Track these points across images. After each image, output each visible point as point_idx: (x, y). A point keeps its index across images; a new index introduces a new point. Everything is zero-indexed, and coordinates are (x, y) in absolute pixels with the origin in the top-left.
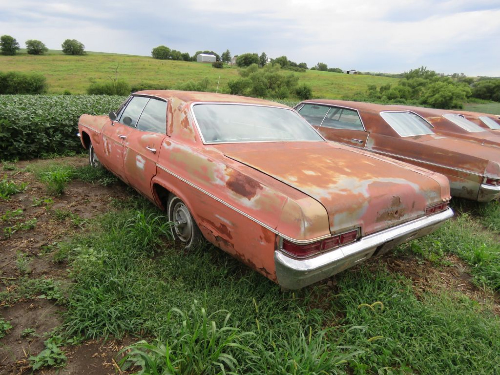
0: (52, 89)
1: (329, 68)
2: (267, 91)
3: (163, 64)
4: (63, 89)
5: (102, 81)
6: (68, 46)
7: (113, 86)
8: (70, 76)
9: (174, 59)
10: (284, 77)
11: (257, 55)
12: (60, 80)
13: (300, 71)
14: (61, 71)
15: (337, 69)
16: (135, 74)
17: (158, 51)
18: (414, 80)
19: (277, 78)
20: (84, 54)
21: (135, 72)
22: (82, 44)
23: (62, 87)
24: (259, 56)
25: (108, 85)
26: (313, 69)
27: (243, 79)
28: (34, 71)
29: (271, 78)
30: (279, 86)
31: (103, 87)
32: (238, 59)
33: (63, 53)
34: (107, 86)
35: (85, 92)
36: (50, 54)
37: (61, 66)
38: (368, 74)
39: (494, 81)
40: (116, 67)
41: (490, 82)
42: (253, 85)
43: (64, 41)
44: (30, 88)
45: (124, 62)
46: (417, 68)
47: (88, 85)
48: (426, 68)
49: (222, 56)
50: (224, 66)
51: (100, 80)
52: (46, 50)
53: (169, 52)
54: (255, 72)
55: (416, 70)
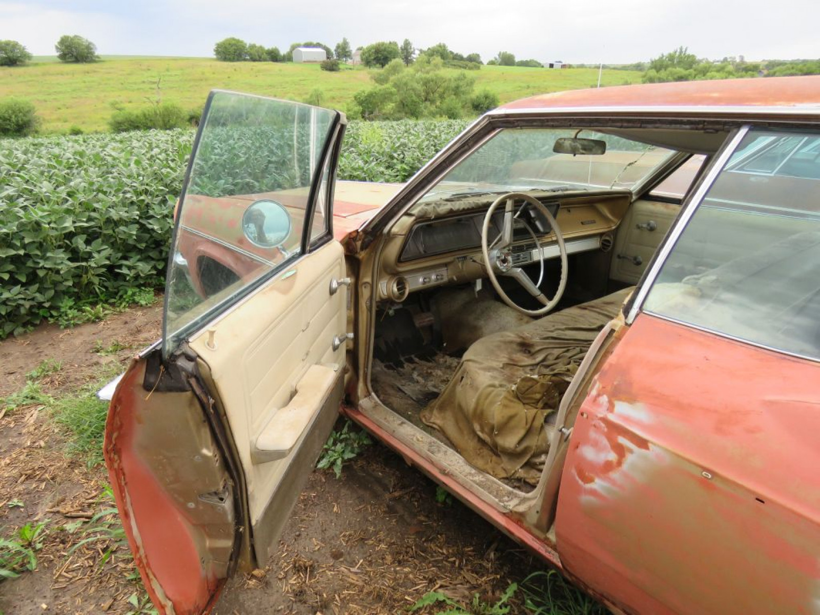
0: (48, 125)
1: (517, 60)
2: (422, 106)
3: (235, 70)
4: (67, 123)
5: (136, 107)
6: (67, 47)
7: (156, 114)
8: (77, 100)
9: (253, 60)
10: (450, 80)
11: (395, 44)
12: (59, 109)
13: (470, 68)
14: (60, 92)
15: (531, 61)
16: (189, 91)
17: (226, 48)
18: (668, 72)
19: (436, 82)
20: (97, 59)
21: (190, 87)
22: (90, 43)
23: (66, 121)
24: (399, 46)
25: (147, 113)
26: (492, 63)
27: (379, 87)
28: (12, 96)
29: (426, 83)
30: (442, 97)
31: (137, 117)
32: (363, 54)
33: (59, 60)
34: (145, 115)
35: (107, 127)
36: (36, 64)
37: (58, 84)
38: (582, 66)
39: (800, 66)
40: (156, 80)
41: (793, 68)
42: (398, 98)
43: (59, 40)
44: (8, 127)
45: (168, 70)
46: (672, 52)
47: (109, 115)
48: (686, 50)
49: (335, 51)
50: (341, 66)
51: (130, 105)
52: (29, 57)
53: (244, 47)
54: (398, 73)
55: (670, 54)
